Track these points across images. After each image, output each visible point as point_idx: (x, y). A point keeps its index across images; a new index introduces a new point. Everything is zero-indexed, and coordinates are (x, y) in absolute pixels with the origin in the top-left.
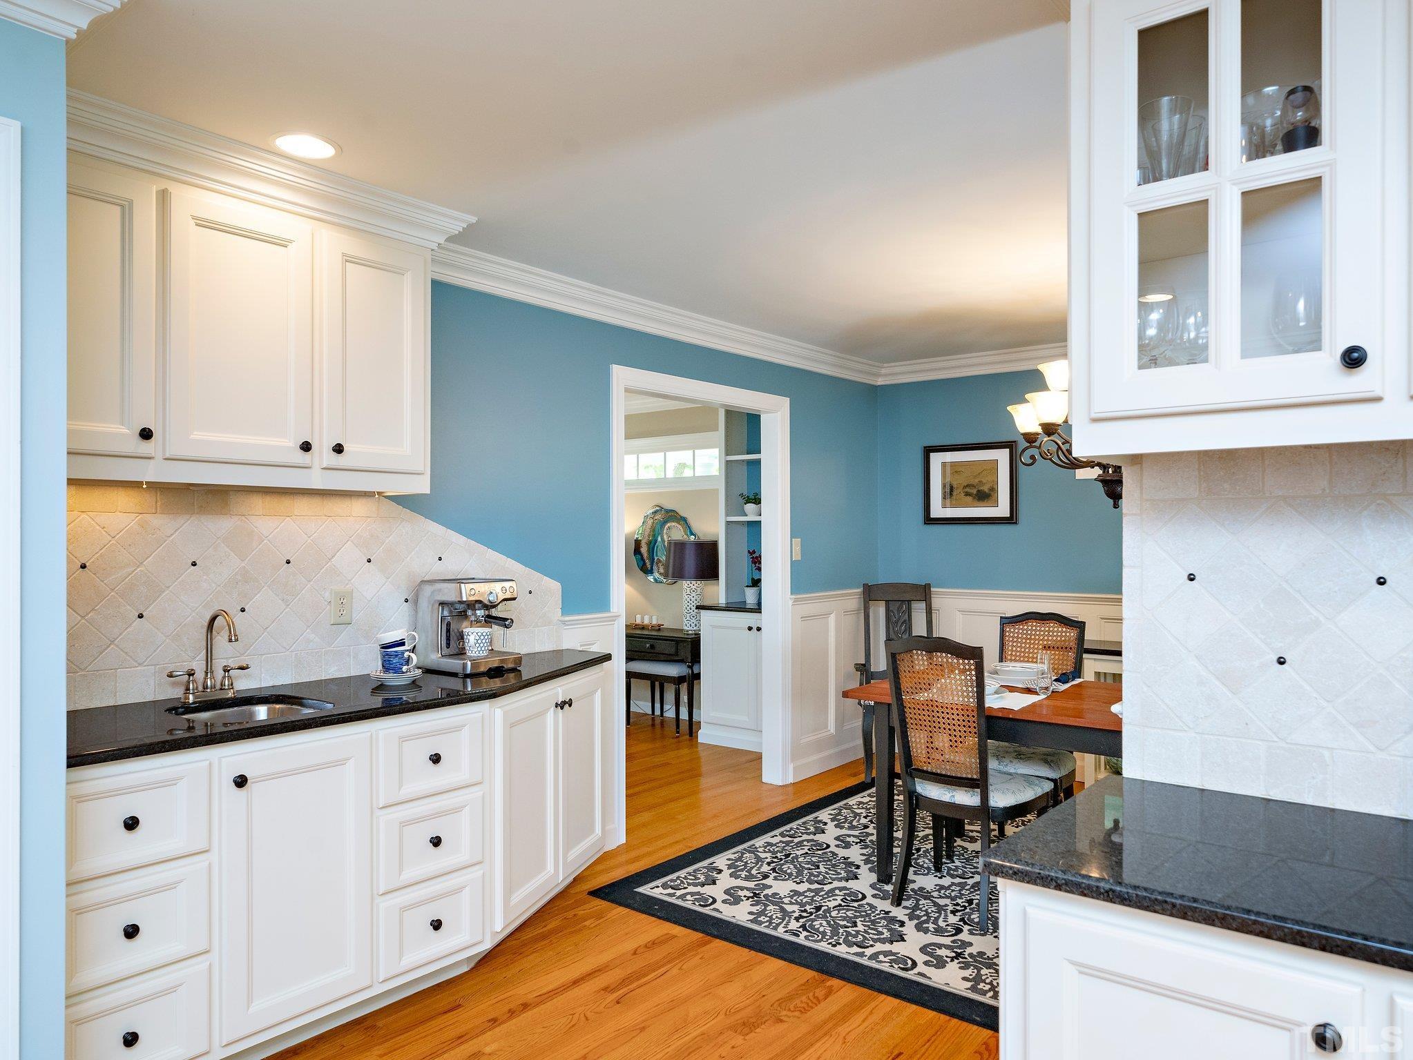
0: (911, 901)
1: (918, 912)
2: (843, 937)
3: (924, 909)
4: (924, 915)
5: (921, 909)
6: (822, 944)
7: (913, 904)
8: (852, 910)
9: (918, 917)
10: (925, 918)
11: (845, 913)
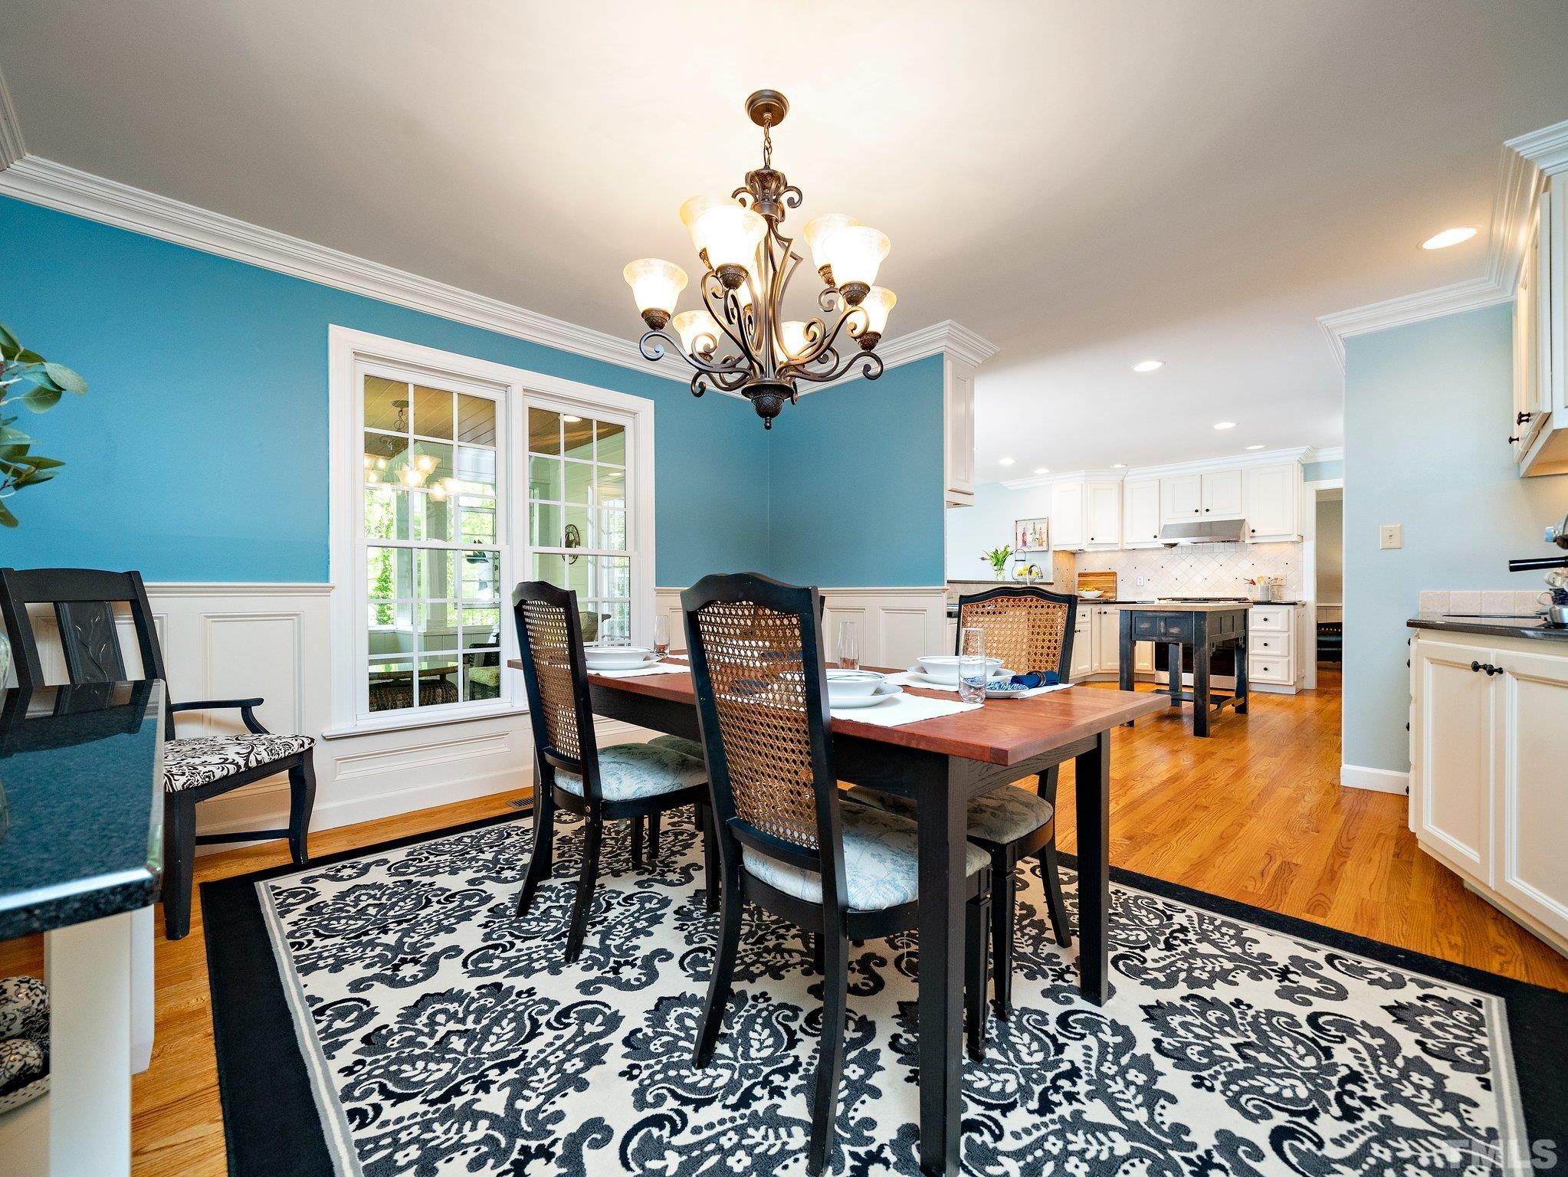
0: (1046, 952)
1: (1034, 932)
2: (1114, 901)
3: (1027, 937)
4: (1026, 926)
5: (1031, 937)
6: (1133, 895)
7: (1041, 947)
8: (1120, 940)
9: (1033, 924)
10: (1025, 923)
11: (1129, 935)
